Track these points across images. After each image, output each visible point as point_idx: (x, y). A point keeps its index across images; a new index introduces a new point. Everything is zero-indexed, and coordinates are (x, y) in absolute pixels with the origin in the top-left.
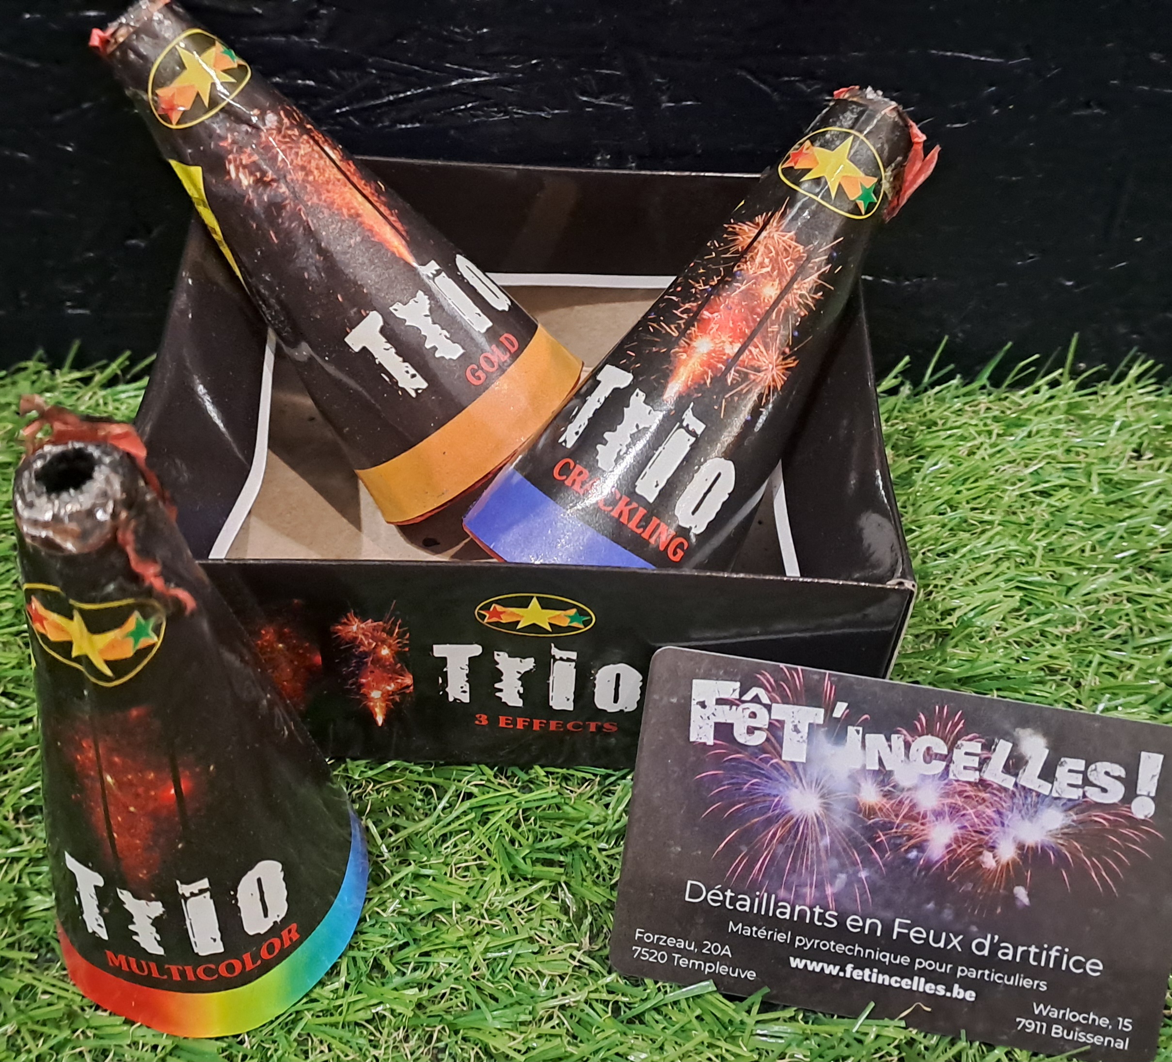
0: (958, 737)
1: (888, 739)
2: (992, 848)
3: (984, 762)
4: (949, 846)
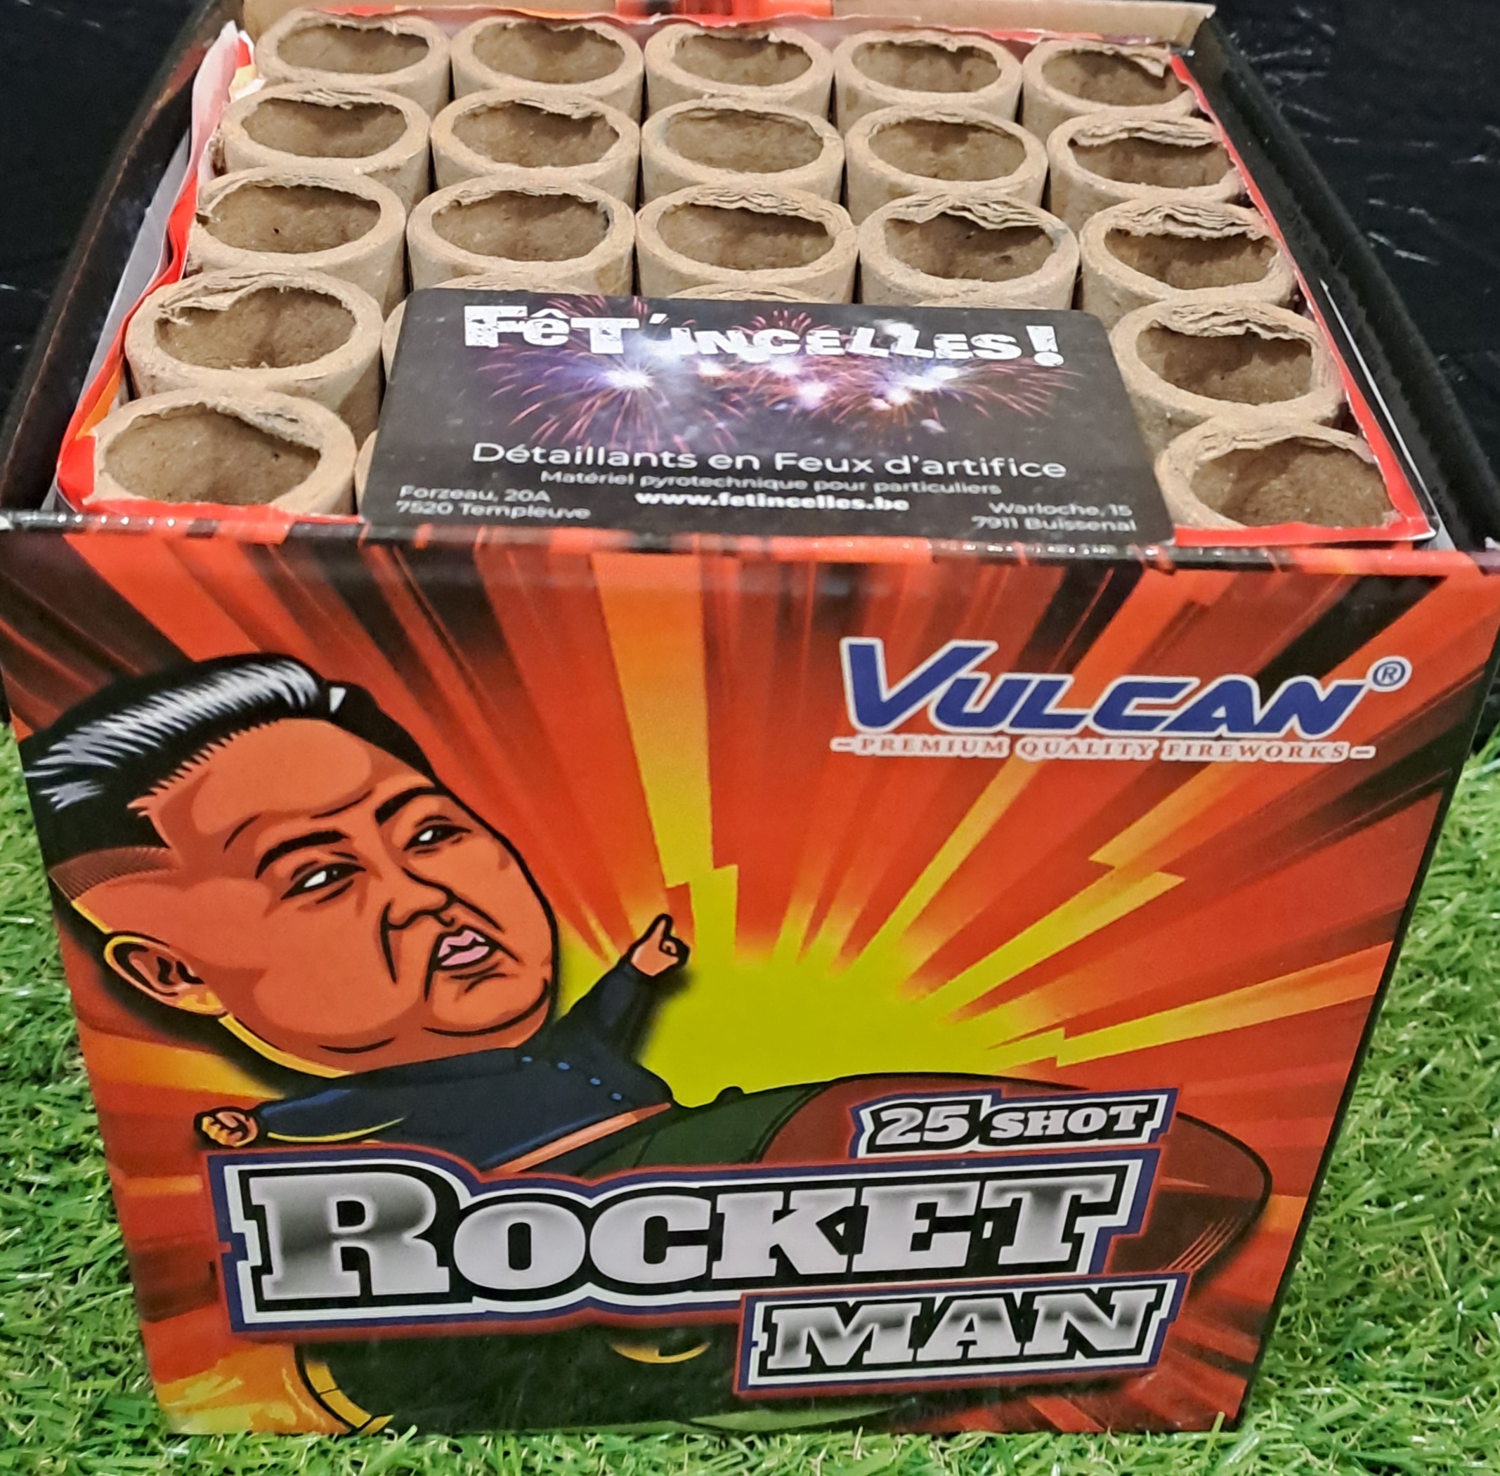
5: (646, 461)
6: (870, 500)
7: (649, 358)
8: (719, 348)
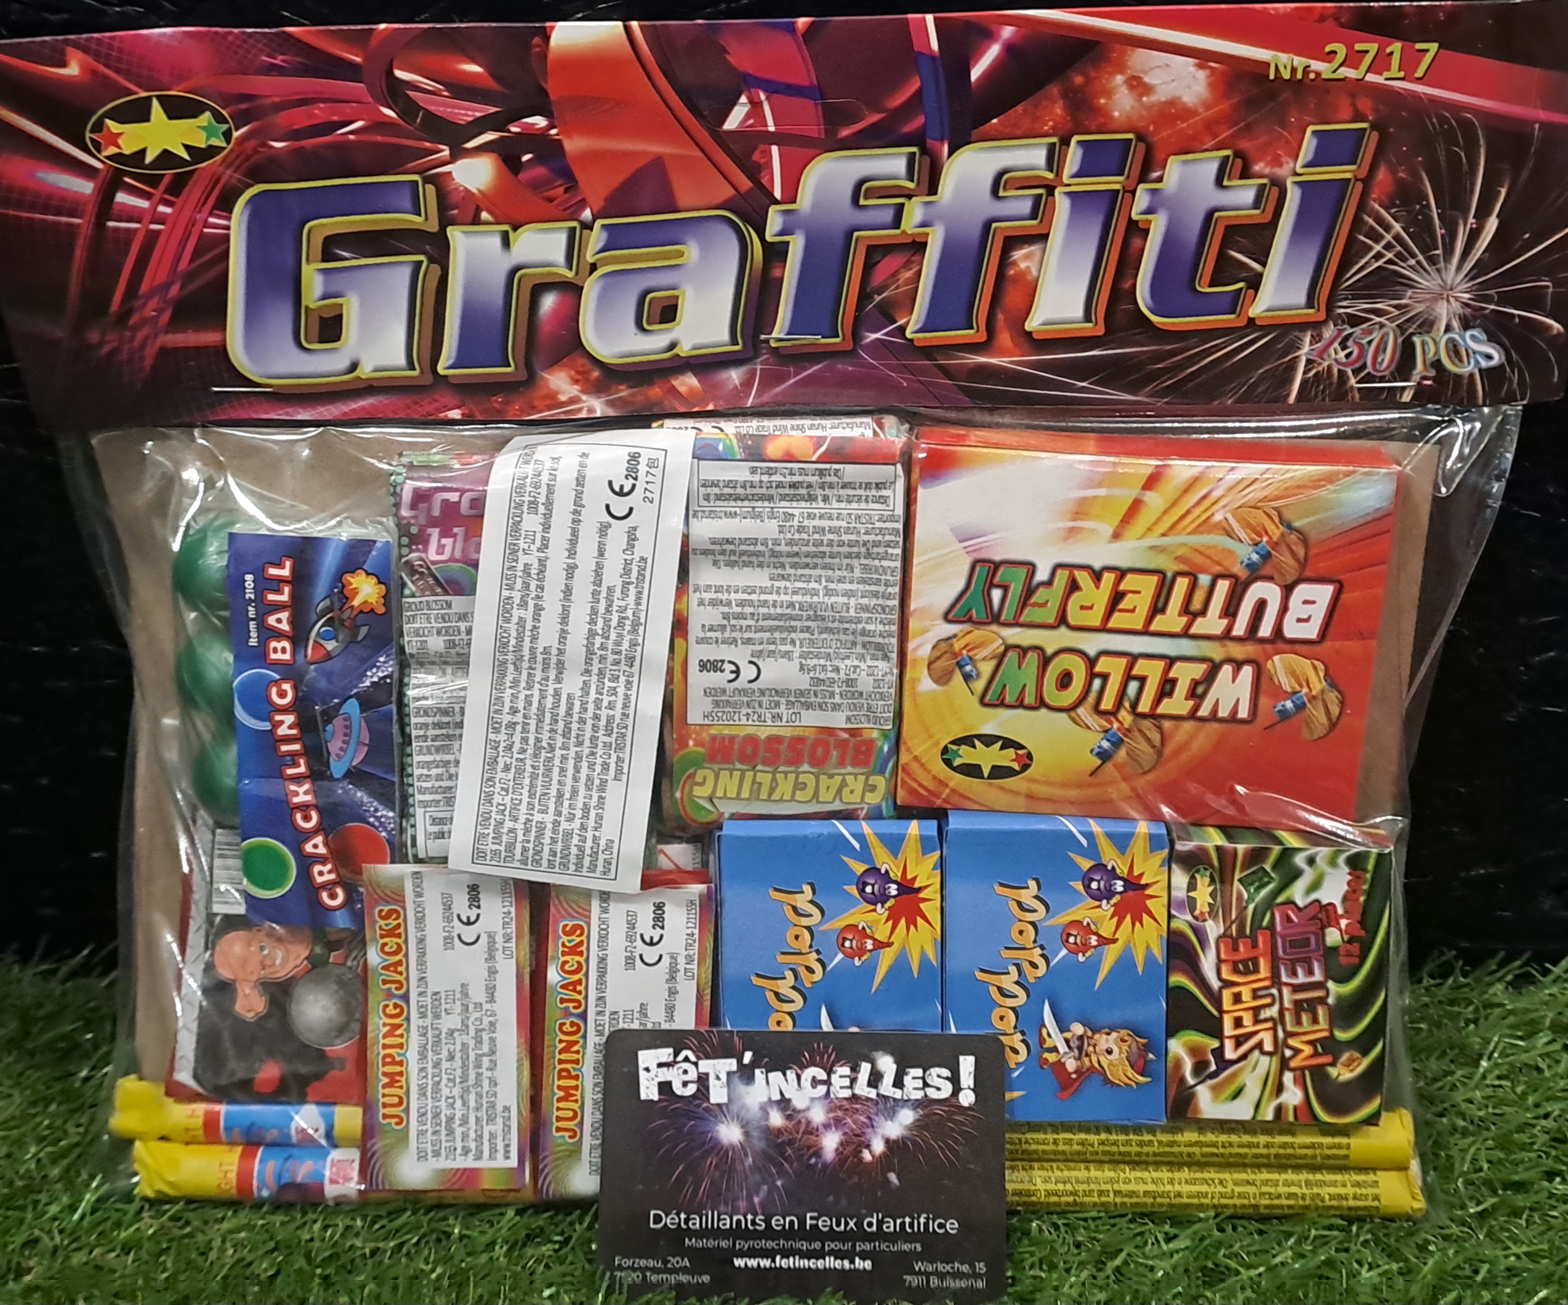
0: (833, 1065)
1: (784, 1074)
2: (868, 1146)
3: (853, 1081)
4: (837, 1150)
5: (739, 1222)
6: (852, 1262)
7: (743, 1106)
8: (782, 1094)
